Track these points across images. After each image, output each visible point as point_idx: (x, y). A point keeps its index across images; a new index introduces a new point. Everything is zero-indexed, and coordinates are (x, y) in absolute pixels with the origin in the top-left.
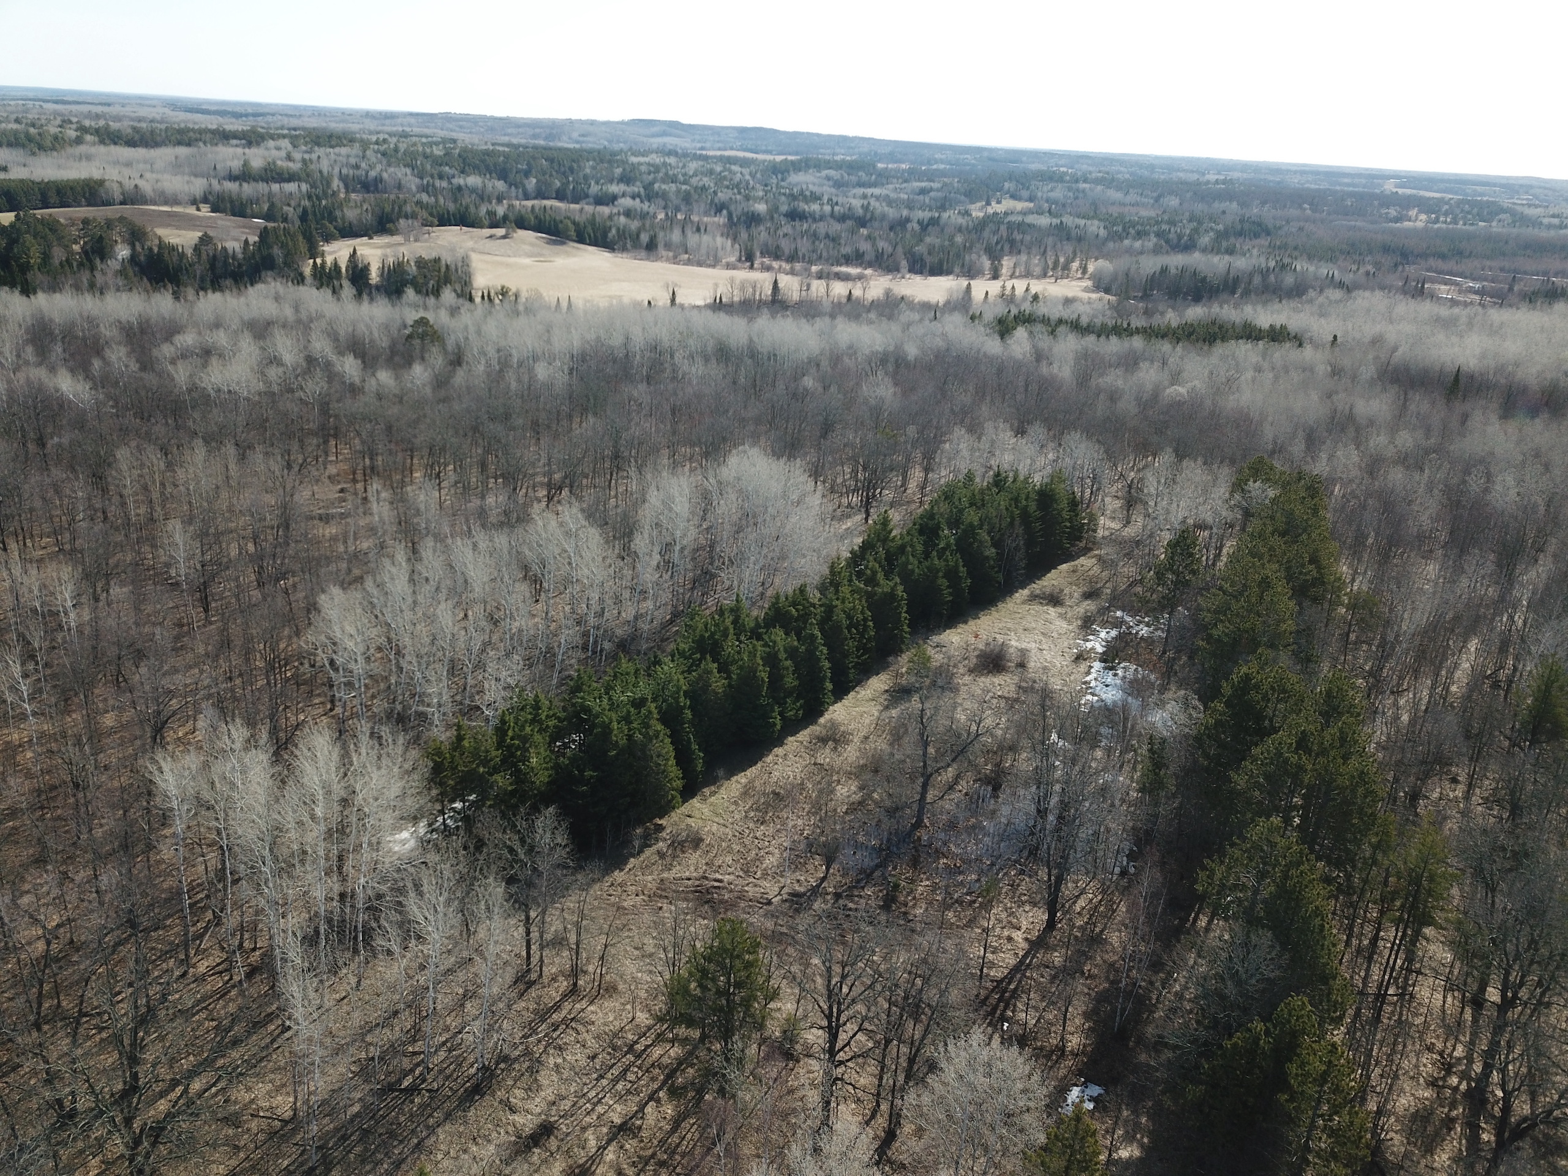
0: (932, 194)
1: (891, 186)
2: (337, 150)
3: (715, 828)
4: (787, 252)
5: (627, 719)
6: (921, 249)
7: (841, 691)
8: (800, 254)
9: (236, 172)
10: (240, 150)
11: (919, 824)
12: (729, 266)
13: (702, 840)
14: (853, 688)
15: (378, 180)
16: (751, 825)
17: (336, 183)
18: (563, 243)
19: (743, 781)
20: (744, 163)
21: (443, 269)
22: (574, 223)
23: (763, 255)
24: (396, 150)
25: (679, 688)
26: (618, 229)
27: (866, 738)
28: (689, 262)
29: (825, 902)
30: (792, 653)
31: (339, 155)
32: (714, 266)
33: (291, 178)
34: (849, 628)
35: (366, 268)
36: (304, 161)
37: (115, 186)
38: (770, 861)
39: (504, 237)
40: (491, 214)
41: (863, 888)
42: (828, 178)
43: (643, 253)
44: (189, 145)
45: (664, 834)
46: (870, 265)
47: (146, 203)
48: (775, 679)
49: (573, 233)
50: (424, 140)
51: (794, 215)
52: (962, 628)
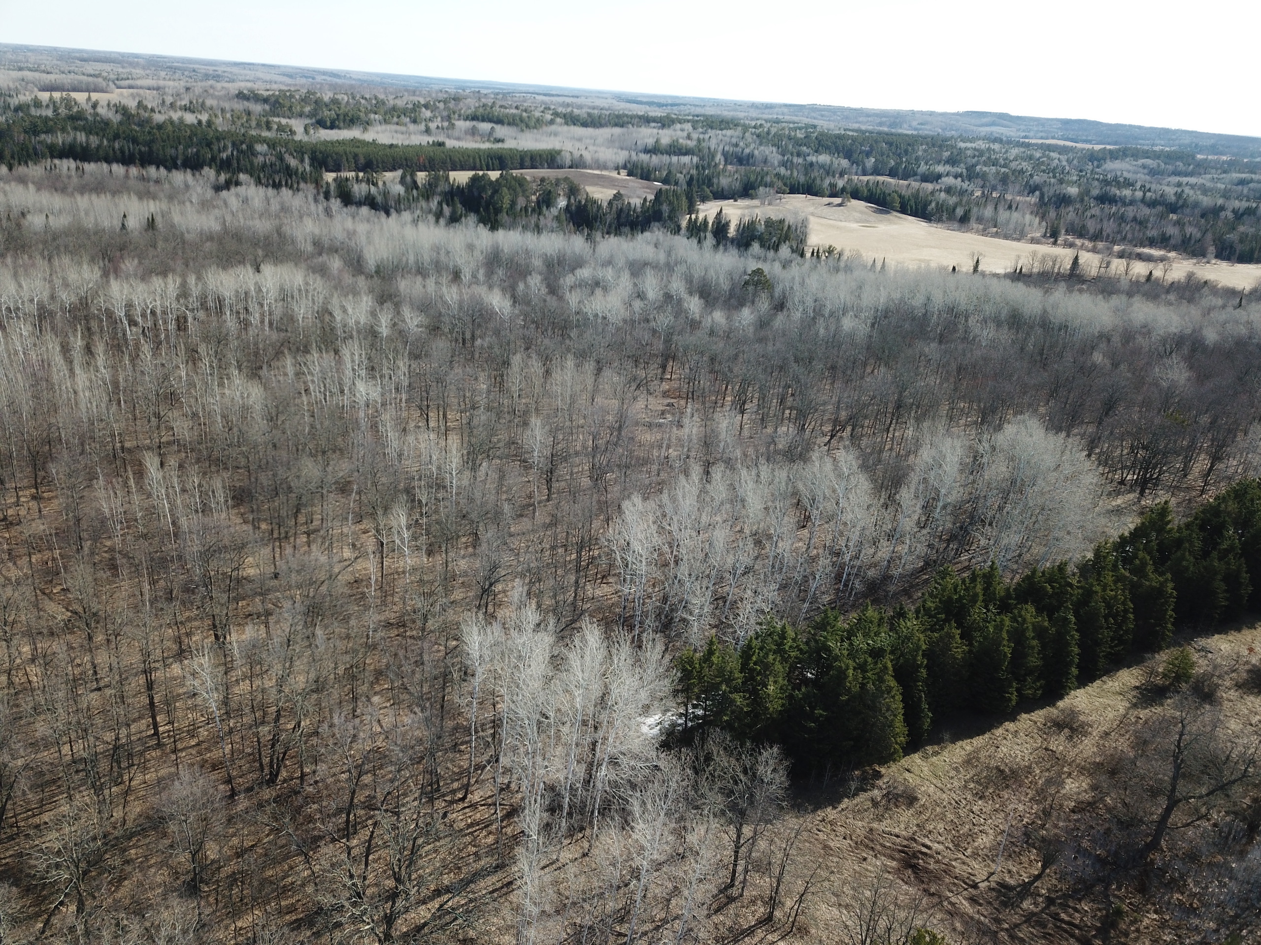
0: (1252, 185)
1: (1209, 176)
2: (724, 132)
3: (932, 789)
4: (1092, 231)
5: (862, 668)
6: (1232, 237)
7: (1086, 678)
8: (1104, 234)
9: (650, 147)
10: (655, 131)
11: (1154, 845)
12: (1033, 241)
13: (916, 799)
14: (1100, 677)
15: (751, 156)
16: (969, 797)
17: (719, 157)
18: (888, 213)
19: (968, 748)
20: (1063, 150)
21: (786, 228)
22: (900, 196)
23: (1067, 232)
24: (768, 133)
25: (918, 647)
26: (937, 203)
27: (1107, 734)
28: (996, 235)
29: (1036, 904)
30: (1040, 633)
31: (725, 136)
32: (1019, 240)
33: (687, 152)
34: (1106, 617)
35: (727, 224)
36: (699, 140)
37: (568, 155)
38: (984, 841)
39: (840, 205)
40: (833, 186)
41: (1080, 900)
42: (1144, 167)
43: (956, 225)
44: (622, 126)
45: (880, 783)
46: (1174, 248)
47: (585, 167)
48: (1019, 655)
49: (897, 205)
50: (791, 125)
51: (1104, 199)
52: (1233, 636)
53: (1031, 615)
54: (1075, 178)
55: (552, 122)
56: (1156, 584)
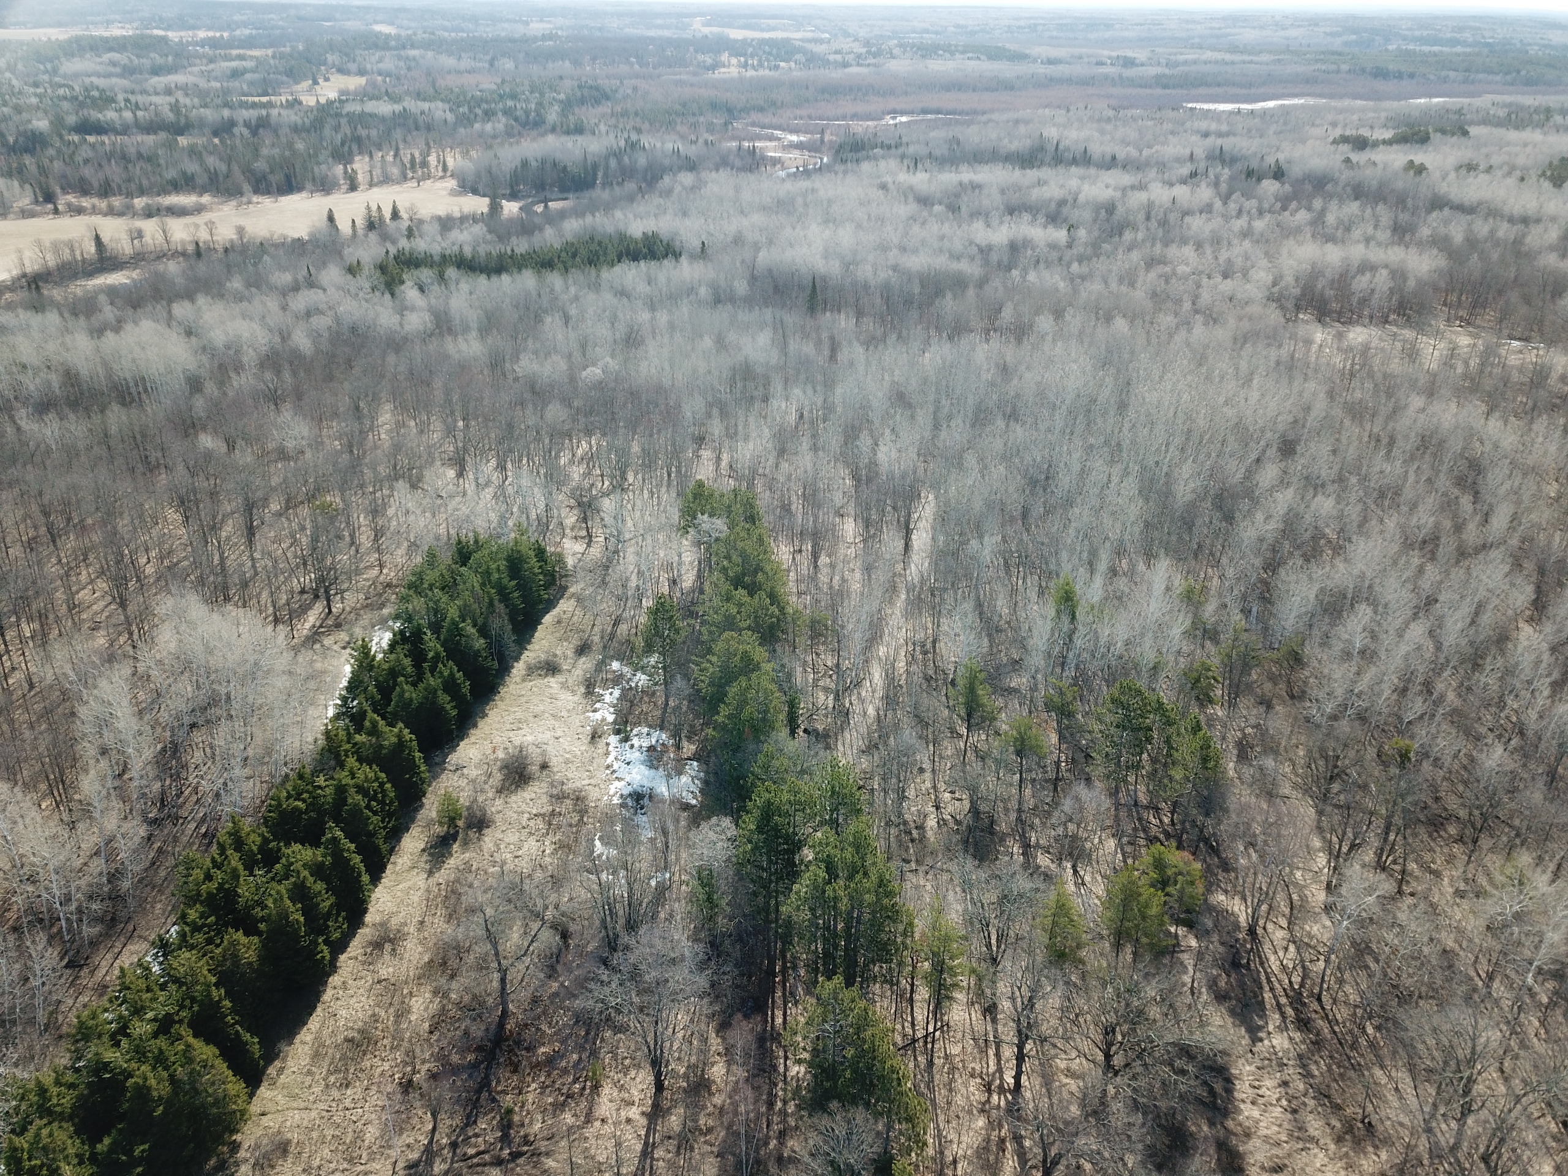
3: (297, 1117)
7: (377, 868)
8: (114, 185)
11: (505, 1014)
12: (25, 214)
13: (288, 1142)
14: (389, 860)
16: (336, 1095)
19: (309, 1038)
23: (64, 190)
27: (422, 923)
38: (372, 1133)
45: (242, 1154)
46: (203, 190)
52: (475, 735)
53: (301, 855)
54: (34, 100)
56: (394, 740)
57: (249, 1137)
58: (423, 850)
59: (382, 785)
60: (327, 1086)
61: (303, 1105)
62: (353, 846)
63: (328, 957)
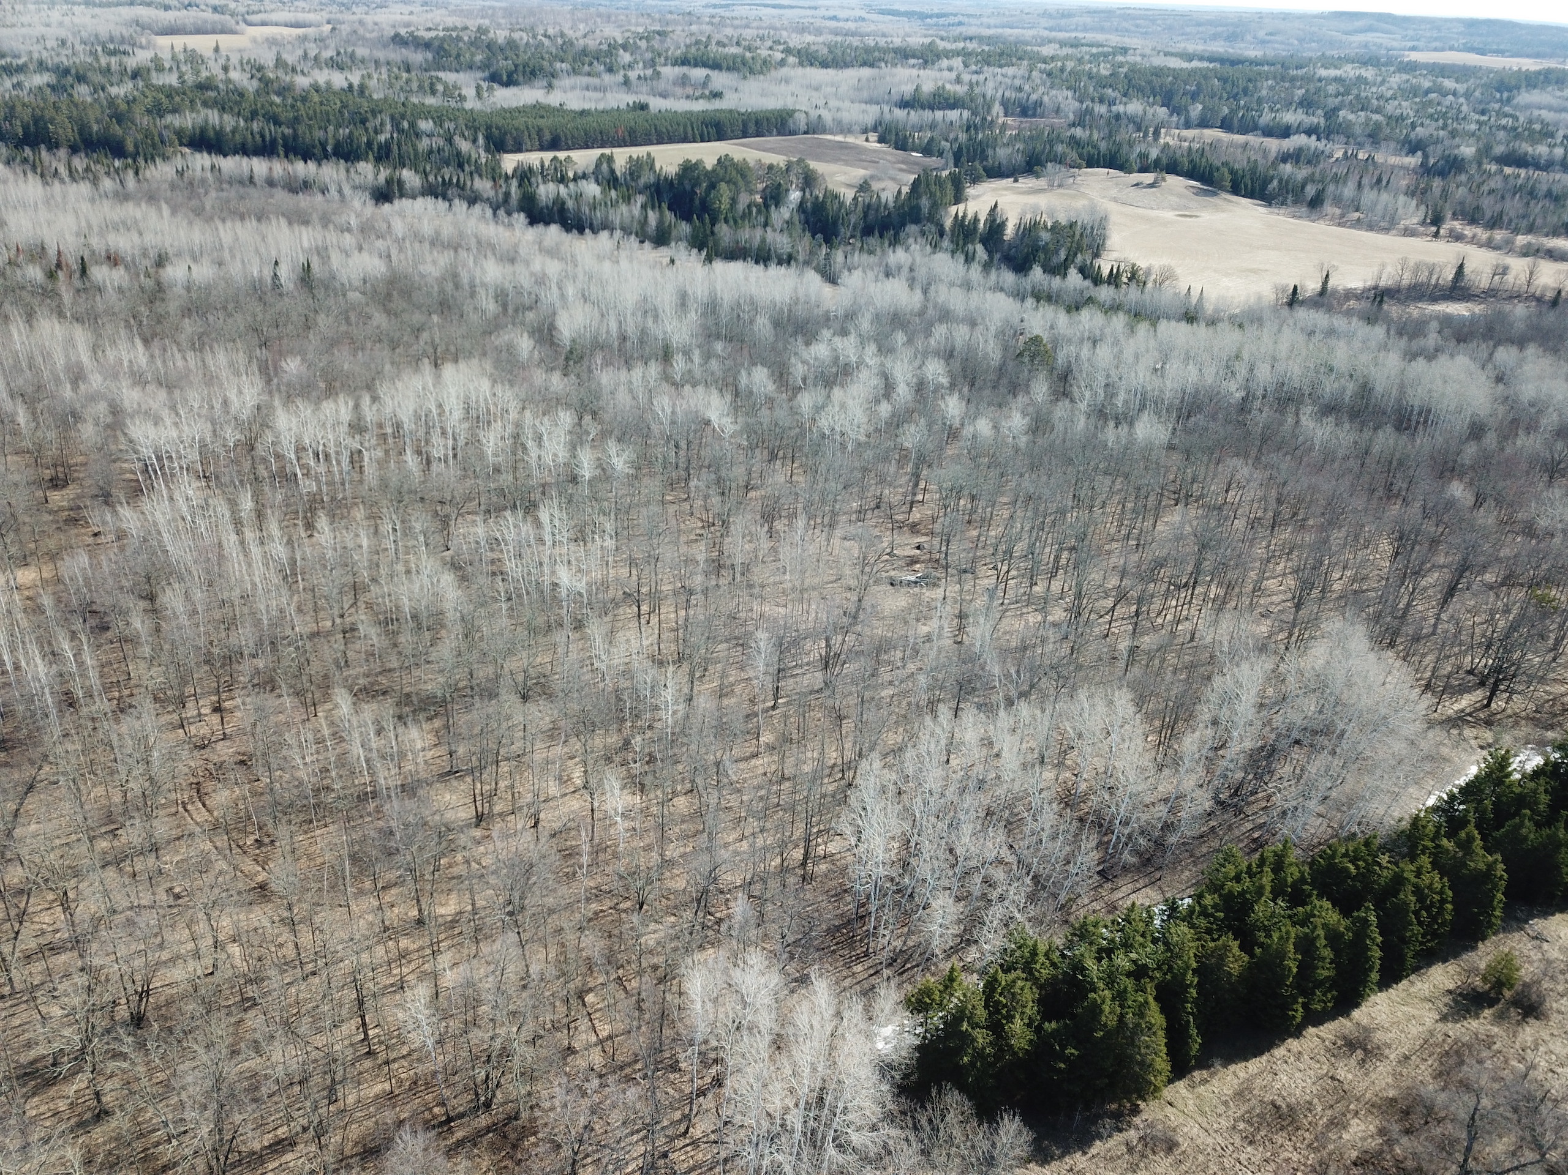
2: (1005, 70)
4: (1488, 215)
5: (1120, 996)
7: (1391, 976)
8: (1505, 218)
9: (907, 97)
10: (914, 72)
12: (1408, 232)
13: (1177, 1144)
14: (1408, 976)
15: (1039, 104)
17: (997, 109)
18: (1214, 194)
19: (1242, 1074)
23: (1455, 216)
26: (1280, 181)
27: (1407, 1058)
28: (1358, 224)
31: (1004, 76)
32: (1386, 230)
33: (953, 103)
35: (1002, 225)
36: (971, 84)
37: (803, 116)
39: (1152, 186)
43: (1304, 209)
44: (872, 66)
45: (1137, 1120)
48: (1306, 967)
49: (1228, 184)
51: (1510, 160)
53: (1327, 913)
54: (1473, 127)
55: (782, 63)
56: (1482, 866)
57: (1151, 1112)
58: (1450, 992)
59: (1443, 901)
60: (1234, 1128)
61: (1205, 1125)
62: (1379, 939)
63: (1298, 1020)
